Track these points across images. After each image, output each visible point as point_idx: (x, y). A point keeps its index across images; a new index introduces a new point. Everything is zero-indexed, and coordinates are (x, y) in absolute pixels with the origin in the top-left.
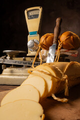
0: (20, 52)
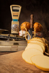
0: (6, 30)
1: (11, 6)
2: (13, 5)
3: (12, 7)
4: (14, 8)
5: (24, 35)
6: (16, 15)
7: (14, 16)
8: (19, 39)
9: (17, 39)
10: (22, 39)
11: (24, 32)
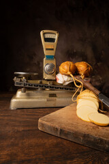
1: (41, 33)
2: (45, 31)
3: (44, 34)
4: (48, 36)
5: (65, 82)
6: (50, 48)
7: (47, 49)
8: (58, 88)
9: (56, 88)
10: (63, 88)
11: (66, 78)
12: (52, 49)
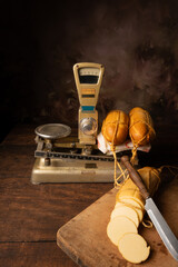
1: (75, 68)
3: (79, 70)
4: (85, 73)
6: (90, 93)
7: (84, 96)
10: (105, 160)
12: (93, 96)
